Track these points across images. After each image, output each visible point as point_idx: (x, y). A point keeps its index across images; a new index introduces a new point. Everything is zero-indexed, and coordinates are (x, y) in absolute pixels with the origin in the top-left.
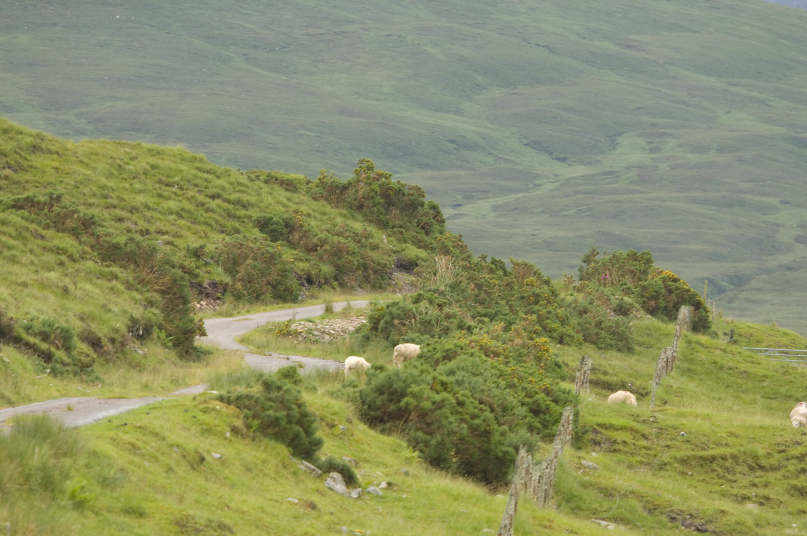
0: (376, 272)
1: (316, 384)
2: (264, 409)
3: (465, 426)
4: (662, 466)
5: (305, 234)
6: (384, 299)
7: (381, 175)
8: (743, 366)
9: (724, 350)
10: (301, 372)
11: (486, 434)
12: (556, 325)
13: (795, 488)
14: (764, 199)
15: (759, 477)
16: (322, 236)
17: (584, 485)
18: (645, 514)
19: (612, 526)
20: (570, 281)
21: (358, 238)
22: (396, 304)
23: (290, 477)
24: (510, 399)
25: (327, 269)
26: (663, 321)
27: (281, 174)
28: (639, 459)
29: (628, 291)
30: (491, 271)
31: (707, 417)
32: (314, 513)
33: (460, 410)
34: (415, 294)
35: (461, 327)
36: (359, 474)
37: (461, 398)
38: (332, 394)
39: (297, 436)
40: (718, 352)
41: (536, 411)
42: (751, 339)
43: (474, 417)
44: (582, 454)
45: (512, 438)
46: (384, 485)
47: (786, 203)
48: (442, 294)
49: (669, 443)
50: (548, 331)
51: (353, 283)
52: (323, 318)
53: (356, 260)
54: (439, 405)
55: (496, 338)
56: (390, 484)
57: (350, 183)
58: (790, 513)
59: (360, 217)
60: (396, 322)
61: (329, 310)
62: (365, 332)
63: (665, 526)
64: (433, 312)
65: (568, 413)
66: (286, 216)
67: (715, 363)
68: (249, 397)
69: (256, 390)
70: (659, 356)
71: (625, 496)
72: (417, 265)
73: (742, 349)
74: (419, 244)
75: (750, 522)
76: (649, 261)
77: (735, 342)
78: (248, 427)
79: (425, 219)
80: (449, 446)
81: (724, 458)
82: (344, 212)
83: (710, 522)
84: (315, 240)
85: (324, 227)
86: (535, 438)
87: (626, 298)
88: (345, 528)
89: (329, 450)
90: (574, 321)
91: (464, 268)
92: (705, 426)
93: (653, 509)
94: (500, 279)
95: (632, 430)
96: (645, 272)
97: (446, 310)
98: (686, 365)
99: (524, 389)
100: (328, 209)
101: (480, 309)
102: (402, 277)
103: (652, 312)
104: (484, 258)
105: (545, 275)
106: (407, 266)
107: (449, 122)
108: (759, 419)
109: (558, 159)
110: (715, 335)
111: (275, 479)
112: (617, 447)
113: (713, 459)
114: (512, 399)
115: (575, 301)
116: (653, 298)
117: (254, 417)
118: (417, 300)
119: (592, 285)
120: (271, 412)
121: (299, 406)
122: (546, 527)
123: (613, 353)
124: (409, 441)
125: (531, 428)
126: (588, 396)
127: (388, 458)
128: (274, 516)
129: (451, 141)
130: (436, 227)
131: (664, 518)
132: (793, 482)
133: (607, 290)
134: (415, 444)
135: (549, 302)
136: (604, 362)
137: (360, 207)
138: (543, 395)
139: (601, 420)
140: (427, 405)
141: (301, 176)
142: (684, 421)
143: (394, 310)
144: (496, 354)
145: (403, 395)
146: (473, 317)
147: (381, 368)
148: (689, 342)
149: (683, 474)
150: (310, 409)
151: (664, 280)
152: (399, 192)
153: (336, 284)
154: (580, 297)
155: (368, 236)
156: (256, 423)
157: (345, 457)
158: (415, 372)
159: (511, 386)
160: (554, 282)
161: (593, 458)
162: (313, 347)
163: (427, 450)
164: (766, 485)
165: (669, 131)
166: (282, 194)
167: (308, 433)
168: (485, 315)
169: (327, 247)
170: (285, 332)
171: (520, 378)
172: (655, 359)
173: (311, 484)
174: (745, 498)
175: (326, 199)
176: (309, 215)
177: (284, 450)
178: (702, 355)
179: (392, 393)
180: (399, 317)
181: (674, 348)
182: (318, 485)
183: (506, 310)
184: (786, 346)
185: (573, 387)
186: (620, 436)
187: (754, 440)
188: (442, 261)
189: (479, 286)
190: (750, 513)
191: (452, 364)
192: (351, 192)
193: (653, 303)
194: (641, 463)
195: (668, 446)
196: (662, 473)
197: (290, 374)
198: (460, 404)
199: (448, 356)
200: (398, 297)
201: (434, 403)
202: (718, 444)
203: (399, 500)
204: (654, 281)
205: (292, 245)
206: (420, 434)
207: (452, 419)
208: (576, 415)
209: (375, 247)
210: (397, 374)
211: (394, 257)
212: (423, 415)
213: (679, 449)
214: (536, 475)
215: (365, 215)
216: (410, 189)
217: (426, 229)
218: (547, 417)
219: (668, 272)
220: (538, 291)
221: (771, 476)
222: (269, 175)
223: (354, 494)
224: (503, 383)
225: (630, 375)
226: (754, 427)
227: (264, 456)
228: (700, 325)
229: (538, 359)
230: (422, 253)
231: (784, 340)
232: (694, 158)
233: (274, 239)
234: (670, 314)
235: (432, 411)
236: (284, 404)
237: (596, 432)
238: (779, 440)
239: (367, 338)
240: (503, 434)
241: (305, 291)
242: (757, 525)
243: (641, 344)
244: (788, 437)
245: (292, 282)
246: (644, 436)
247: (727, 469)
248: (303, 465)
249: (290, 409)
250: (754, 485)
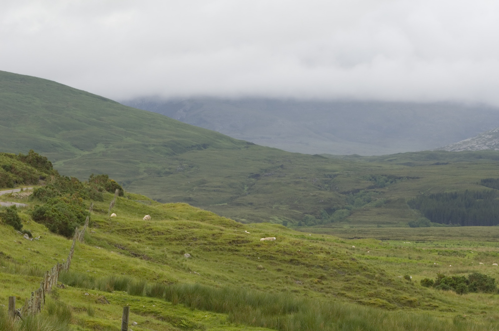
0: (34, 180)
1: (21, 210)
2: (7, 217)
3: (61, 221)
4: (112, 232)
5: (15, 170)
6: (38, 187)
7: (36, 154)
8: (132, 205)
9: (127, 201)
10: (16, 206)
11: (66, 224)
12: (83, 194)
13: (147, 237)
14: (136, 161)
15: (138, 235)
16: (20, 170)
17: (92, 237)
18: (108, 245)
19: (100, 248)
20: (86, 182)
21: (29, 171)
22: (40, 189)
23: (14, 235)
24: (72, 214)
25: (21, 179)
26: (111, 193)
27: (9, 153)
28: (106, 230)
29: (102, 185)
30: (65, 180)
31: (124, 219)
32: (21, 245)
33: (59, 217)
34: (45, 186)
35: (58, 195)
36: (32, 234)
37: (60, 214)
38: (25, 213)
39: (16, 224)
40: (126, 201)
41: (79, 217)
42: (134, 198)
43: (63, 219)
44: (92, 229)
45: (73, 225)
46: (39, 237)
47: (142, 162)
48: (52, 186)
49: (114, 226)
50: (81, 196)
51: (28, 183)
52: (20, 192)
53: (29, 177)
54: (54, 216)
55: (68, 198)
56: (41, 237)
57: (27, 156)
58: (146, 244)
59: (30, 165)
60: (41, 193)
61: (22, 190)
62: (32, 196)
63: (113, 248)
64: (51, 191)
65: (87, 218)
66: (10, 165)
67: (125, 204)
68: (3, 213)
69: (5, 212)
70: (110, 203)
71: (103, 240)
72: (45, 178)
73: (132, 201)
74: (46, 172)
75: (136, 247)
76: (107, 177)
77: (130, 199)
78: (3, 221)
79: (47, 166)
80: (56, 227)
81: (129, 230)
82: (26, 164)
83: (125, 247)
84: (18, 171)
85: (20, 168)
86: (79, 225)
87: (101, 187)
88: (29, 249)
89: (25, 228)
90: (88, 193)
91: (58, 179)
92: (124, 221)
93: (110, 243)
94: (68, 182)
95: (104, 222)
96: (107, 180)
97: (54, 190)
98: (117, 205)
99: (76, 211)
100: (21, 163)
101: (62, 190)
102: (41, 181)
103: (108, 191)
104: (64, 176)
105: (80, 180)
106: (43, 178)
107: (52, 140)
108: (137, 219)
109: (81, 150)
110: (125, 197)
111: (10, 236)
112: (100, 227)
113: (126, 230)
114: (73, 214)
115: (88, 188)
116: (108, 187)
117: (4, 219)
118: (46, 188)
119: (92, 184)
120: (9, 218)
121: (17, 216)
122: (83, 248)
123: (98, 202)
124: (46, 225)
125: (78, 222)
126: (93, 213)
127: (40, 230)
128: (10, 245)
129: (52, 145)
130: (50, 168)
131: (113, 246)
132: (147, 236)
133: (96, 185)
134: (47, 226)
135: (81, 188)
136: (96, 204)
137: (30, 162)
138: (81, 213)
139: (96, 220)
140: (51, 216)
141: (14, 154)
142: (118, 220)
143: (40, 190)
144: (68, 202)
145: (44, 213)
146: (61, 192)
147: (38, 206)
148: (118, 199)
149: (118, 234)
150: (20, 217)
151: (111, 182)
152: (41, 158)
153: (24, 183)
154: (89, 187)
155: (32, 170)
156: (5, 220)
157: (29, 230)
158: (47, 207)
159: (72, 211)
160: (82, 183)
161: (94, 230)
162: (18, 200)
163: (50, 228)
164: (140, 237)
165: (111, 142)
166: (9, 159)
167: (19, 223)
168: (64, 192)
169: (21, 173)
170: (10, 196)
171: (75, 209)
172: (109, 203)
173: (20, 237)
174: (134, 240)
175: (21, 160)
176: (16, 165)
177: (12, 228)
178: (122, 202)
179: (41, 213)
180: (42, 192)
181: (114, 200)
182: (22, 237)
183: (70, 190)
184: (143, 200)
185: (89, 211)
186: (101, 224)
187: (137, 225)
188: (52, 177)
189: (62, 184)
190: (136, 244)
191: (57, 205)
192: (28, 158)
193: (109, 188)
194: (107, 231)
195: (114, 227)
196: (112, 234)
197: (14, 207)
198: (60, 215)
199: (55, 203)
200: (40, 187)
201: (52, 215)
202: (127, 226)
203: (43, 241)
204: (109, 182)
205: (12, 173)
206: (49, 224)
207: (57, 219)
208: (90, 218)
209: (34, 173)
210: (43, 207)
211: (39, 176)
212: (50, 218)
213: (117, 228)
214: (80, 234)
215: (31, 165)
216: (44, 157)
217: (48, 168)
218: (82, 219)
219: (113, 180)
220: (78, 185)
221: (141, 235)
222: (6, 154)
223: (31, 240)
224: (70, 210)
225: (103, 208)
226: (137, 222)
227: (7, 229)
228: (121, 194)
229: (79, 203)
230: (47, 175)
231: (143, 198)
232: (117, 149)
233: (7, 171)
234: (113, 191)
235: (52, 217)
236: (12, 215)
237: (95, 223)
238: (143, 225)
239: (33, 198)
240: (71, 224)
241: (15, 185)
242: (138, 248)
243: (105, 199)
244: (146, 224)
245: (12, 183)
246: (108, 224)
247: (130, 233)
248: (18, 232)
249: (14, 217)
250: (137, 237)
